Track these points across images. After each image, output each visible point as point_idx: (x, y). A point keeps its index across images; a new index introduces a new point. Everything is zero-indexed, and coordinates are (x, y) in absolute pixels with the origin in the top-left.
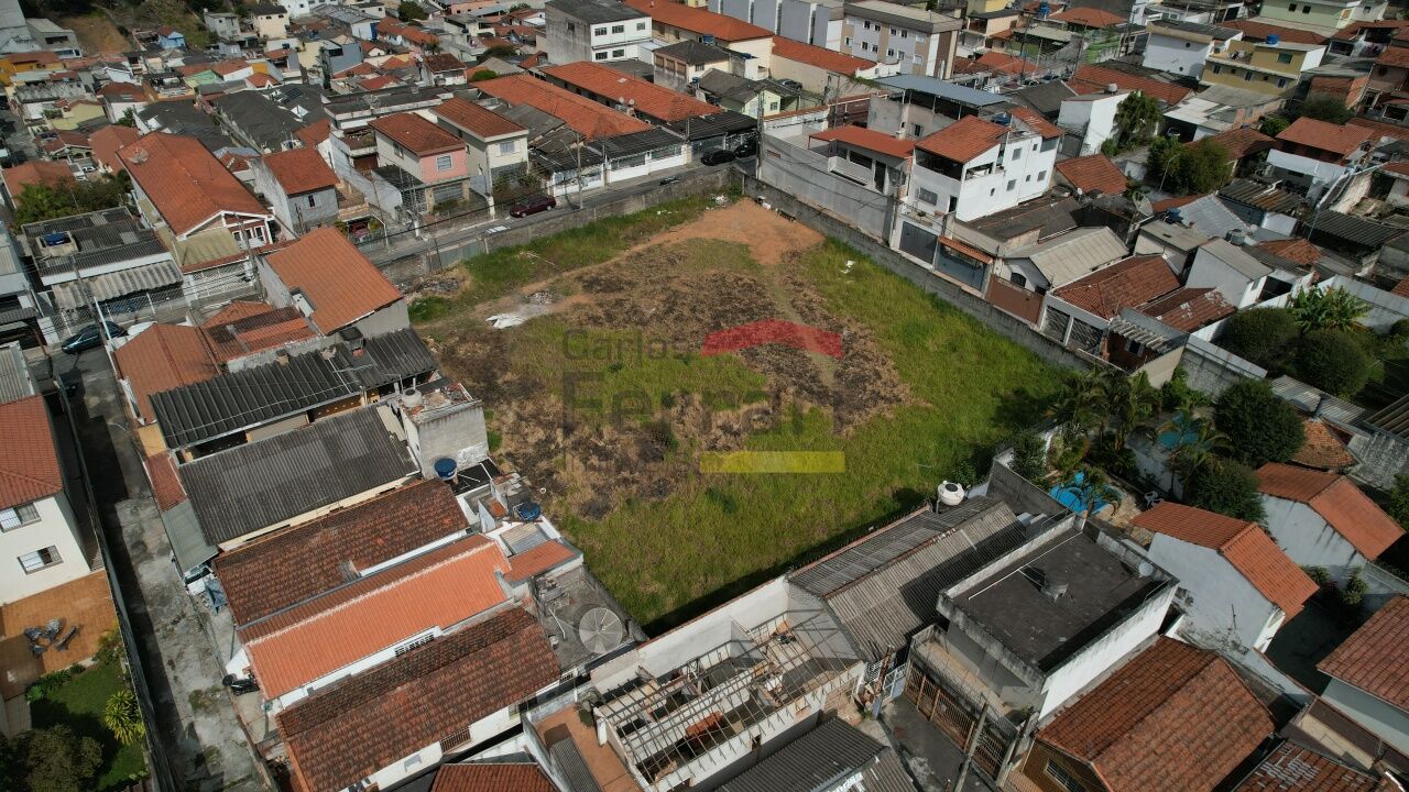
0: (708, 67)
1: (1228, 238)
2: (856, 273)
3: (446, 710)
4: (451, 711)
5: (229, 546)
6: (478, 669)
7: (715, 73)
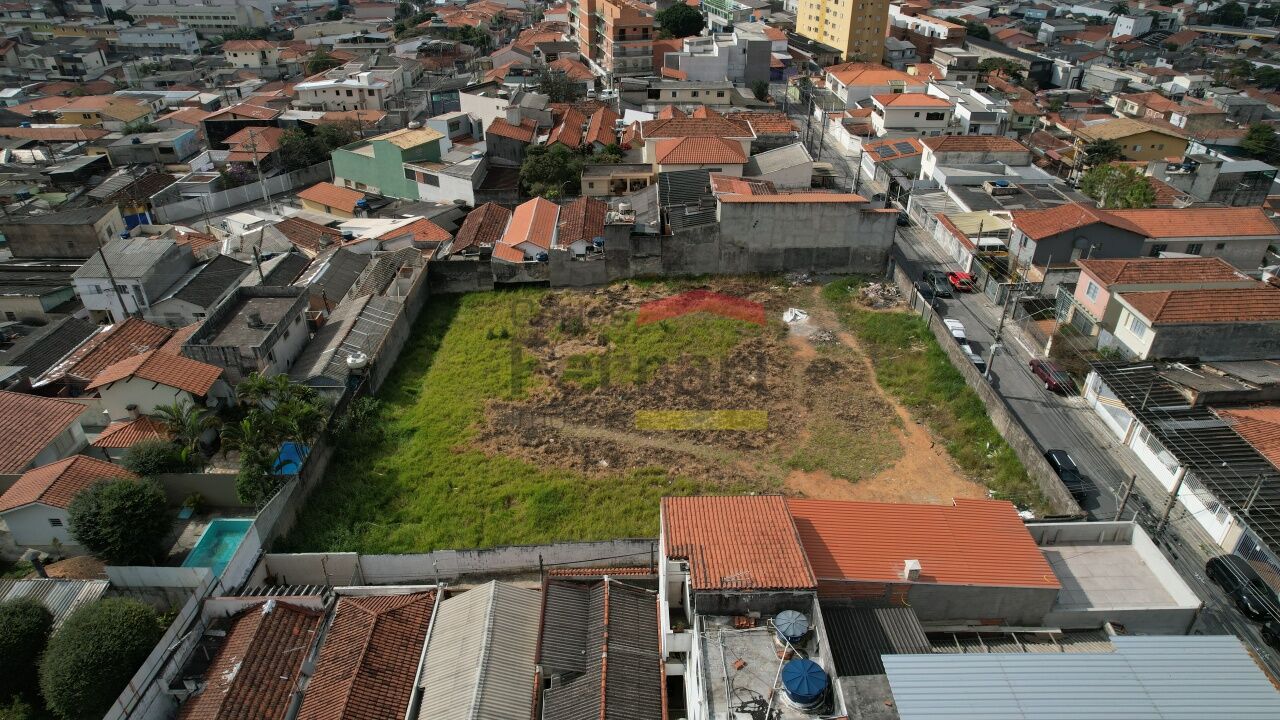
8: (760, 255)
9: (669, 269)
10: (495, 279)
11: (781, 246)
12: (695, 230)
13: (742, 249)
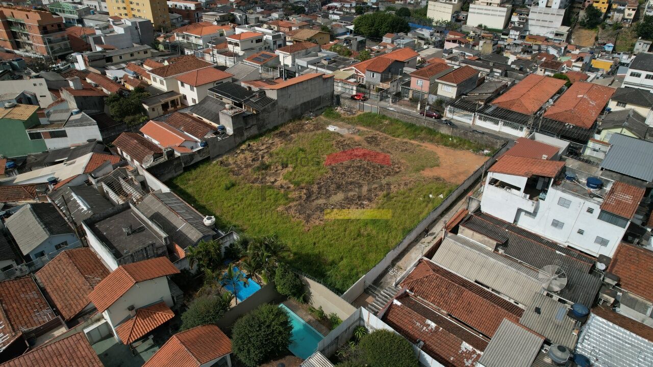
0: (628, 107)
8: (292, 110)
9: (260, 129)
10: (183, 165)
11: (299, 103)
12: (268, 107)
13: (286, 110)
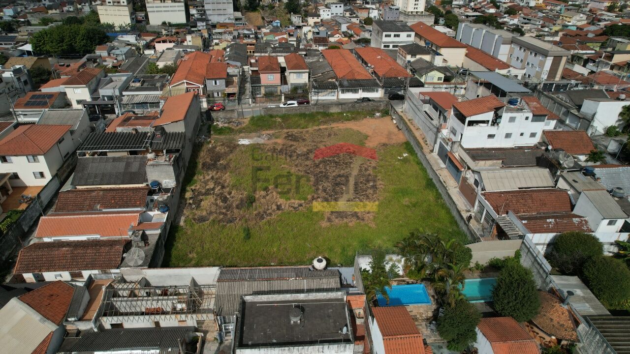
0: (418, 57)
1: (610, 192)
2: (405, 160)
3: (73, 262)
4: (74, 263)
5: (79, 187)
6: (93, 253)
7: (421, 60)
